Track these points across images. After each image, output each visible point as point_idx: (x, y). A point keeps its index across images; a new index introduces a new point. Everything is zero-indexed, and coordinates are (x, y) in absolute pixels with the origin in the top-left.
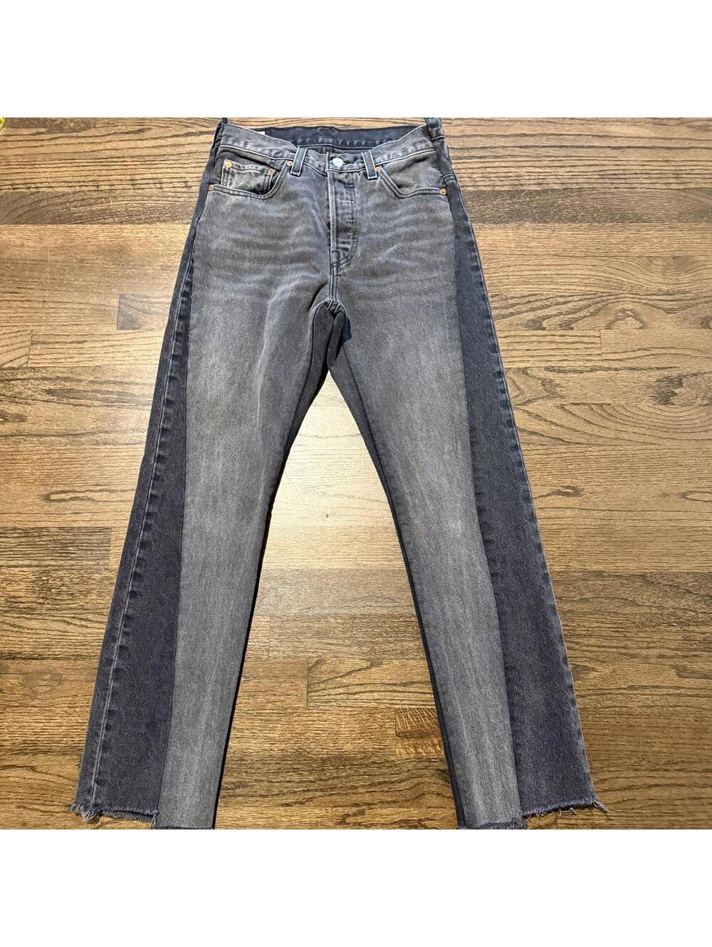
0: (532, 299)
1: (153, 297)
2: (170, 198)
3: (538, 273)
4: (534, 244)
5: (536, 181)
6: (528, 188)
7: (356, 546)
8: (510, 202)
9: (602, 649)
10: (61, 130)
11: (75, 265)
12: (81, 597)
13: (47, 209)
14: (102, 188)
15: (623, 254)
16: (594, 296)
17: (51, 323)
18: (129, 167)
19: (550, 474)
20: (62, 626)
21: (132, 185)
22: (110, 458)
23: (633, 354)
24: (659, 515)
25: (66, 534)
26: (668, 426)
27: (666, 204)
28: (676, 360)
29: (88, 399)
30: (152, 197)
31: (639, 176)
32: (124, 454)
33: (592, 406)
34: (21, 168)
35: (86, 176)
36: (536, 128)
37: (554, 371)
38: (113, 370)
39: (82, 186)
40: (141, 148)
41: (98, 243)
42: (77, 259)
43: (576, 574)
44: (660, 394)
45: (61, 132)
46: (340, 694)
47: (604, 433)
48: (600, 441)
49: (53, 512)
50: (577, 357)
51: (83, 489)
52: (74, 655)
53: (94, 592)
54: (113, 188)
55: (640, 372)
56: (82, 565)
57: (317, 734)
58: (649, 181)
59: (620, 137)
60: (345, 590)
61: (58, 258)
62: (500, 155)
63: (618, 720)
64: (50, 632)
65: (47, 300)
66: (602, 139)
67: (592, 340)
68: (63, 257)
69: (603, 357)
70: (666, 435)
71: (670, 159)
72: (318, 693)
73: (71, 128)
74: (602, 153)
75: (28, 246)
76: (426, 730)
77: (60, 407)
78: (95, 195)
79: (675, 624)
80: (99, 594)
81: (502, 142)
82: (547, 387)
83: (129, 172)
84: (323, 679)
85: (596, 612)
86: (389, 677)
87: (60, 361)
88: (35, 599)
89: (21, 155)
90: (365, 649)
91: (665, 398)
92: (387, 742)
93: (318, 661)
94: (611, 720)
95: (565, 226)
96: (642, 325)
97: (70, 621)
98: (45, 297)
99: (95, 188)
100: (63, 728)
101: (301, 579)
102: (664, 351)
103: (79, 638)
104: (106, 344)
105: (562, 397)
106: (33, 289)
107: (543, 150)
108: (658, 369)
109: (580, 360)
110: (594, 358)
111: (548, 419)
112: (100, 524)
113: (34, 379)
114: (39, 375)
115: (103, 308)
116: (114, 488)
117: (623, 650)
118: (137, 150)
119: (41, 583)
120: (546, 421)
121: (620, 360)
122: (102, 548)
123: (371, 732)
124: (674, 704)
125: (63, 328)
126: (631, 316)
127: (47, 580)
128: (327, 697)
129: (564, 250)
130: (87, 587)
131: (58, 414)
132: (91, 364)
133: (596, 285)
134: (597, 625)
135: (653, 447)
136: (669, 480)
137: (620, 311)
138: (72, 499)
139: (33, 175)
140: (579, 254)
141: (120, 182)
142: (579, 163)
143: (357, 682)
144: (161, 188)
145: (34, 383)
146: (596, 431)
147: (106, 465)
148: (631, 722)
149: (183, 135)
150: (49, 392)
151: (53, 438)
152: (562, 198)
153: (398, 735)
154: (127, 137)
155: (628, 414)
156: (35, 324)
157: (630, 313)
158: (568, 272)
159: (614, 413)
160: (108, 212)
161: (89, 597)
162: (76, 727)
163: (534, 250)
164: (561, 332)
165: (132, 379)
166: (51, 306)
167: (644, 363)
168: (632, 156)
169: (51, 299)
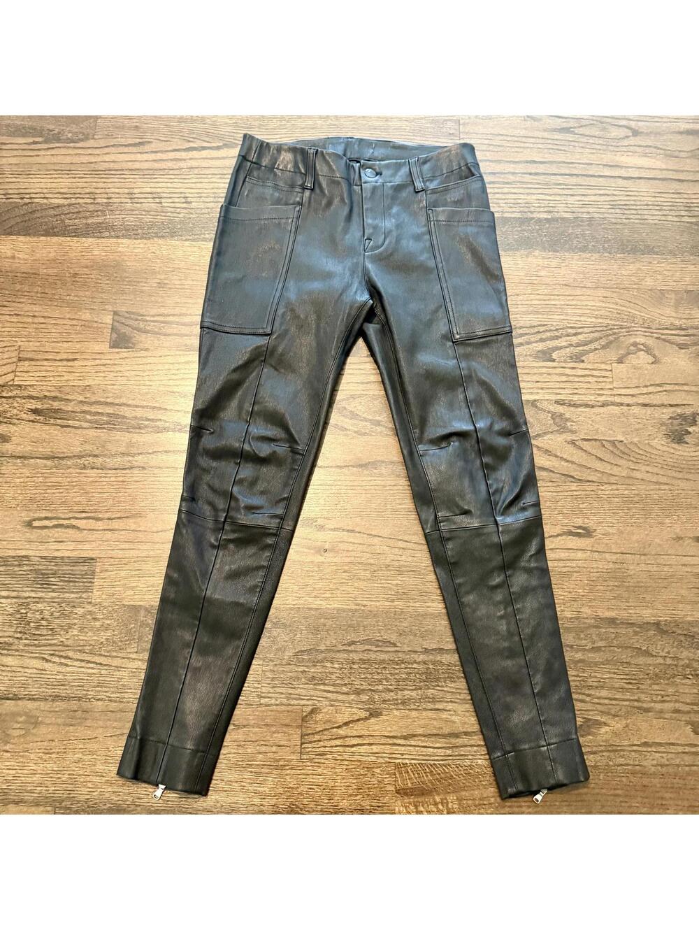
0: (541, 329)
1: (148, 316)
2: (169, 214)
3: (547, 302)
4: (543, 273)
5: (546, 209)
6: (538, 216)
7: (356, 585)
8: (520, 229)
9: (614, 702)
10: (58, 140)
11: (69, 279)
12: (62, 633)
13: (40, 220)
14: (99, 201)
15: (634, 286)
16: (605, 329)
17: (40, 339)
18: (127, 180)
19: (561, 512)
20: (40, 664)
21: (131, 198)
22: (97, 484)
23: (645, 390)
24: (673, 560)
25: (48, 563)
26: (682, 466)
27: (677, 238)
28: (690, 396)
29: (78, 420)
30: (150, 211)
31: (651, 207)
32: (113, 479)
33: (604, 442)
34: (16, 178)
35: (83, 188)
36: (546, 156)
37: (564, 404)
38: (104, 390)
39: (76, 198)
40: (142, 161)
41: (93, 257)
42: (70, 273)
43: (587, 621)
44: (673, 432)
45: (58, 143)
46: (336, 746)
47: (616, 471)
48: (613, 480)
49: (35, 540)
50: (589, 390)
51: (67, 516)
52: (52, 696)
53: (76, 627)
54: (111, 201)
55: (653, 408)
56: (64, 598)
57: (310, 788)
58: (660, 213)
59: (632, 167)
60: (344, 632)
61: (51, 272)
62: (509, 181)
63: (633, 779)
64: (26, 670)
65: (36, 314)
66: (612, 168)
67: (604, 373)
68: (55, 271)
69: (615, 392)
70: (680, 476)
71: (682, 191)
72: (313, 745)
73: (69, 139)
74: (612, 182)
75: (19, 258)
76: (427, 786)
77: (47, 427)
78: (91, 208)
79: (691, 677)
80: (81, 630)
81: (511, 168)
82: (557, 420)
83: (127, 185)
84: (318, 730)
85: (607, 662)
86: (389, 729)
87: (48, 379)
88: (12, 633)
89: (16, 164)
90: (364, 697)
91: (678, 437)
92: (386, 800)
93: (312, 710)
94: (624, 779)
95: (576, 256)
96: (654, 359)
97: (49, 658)
98: (36, 311)
99: (92, 201)
100: (37, 776)
101: (296, 619)
102: (677, 387)
103: (58, 677)
104: (97, 362)
105: (573, 432)
106: (23, 303)
107: (552, 177)
108: (671, 406)
109: (591, 394)
110: (605, 392)
111: (558, 454)
112: (85, 554)
113: (20, 397)
114: (25, 393)
115: (95, 325)
116: (100, 516)
117: (636, 704)
118: (138, 163)
119: (19, 616)
120: (556, 456)
121: (633, 396)
122: (85, 580)
123: (369, 788)
124: (691, 763)
125: (53, 344)
126: (643, 350)
127: (26, 613)
128: (322, 749)
129: (575, 280)
130: (69, 621)
131: (44, 435)
132: (81, 383)
133: (607, 317)
134: (609, 676)
135: (666, 487)
136: (682, 523)
137: (632, 345)
138: (56, 526)
139: (27, 185)
140: (590, 285)
141: (117, 196)
142: (589, 192)
143: (355, 733)
144: (161, 203)
145: (20, 401)
146: (608, 468)
147: (94, 491)
148: (645, 781)
149: (185, 150)
150: (35, 411)
151: (38, 460)
152: (572, 227)
153: (398, 792)
154: (126, 150)
155: (641, 452)
156: (24, 339)
157: (642, 347)
158: (579, 303)
159: (626, 451)
160: (104, 225)
161: (70, 633)
162: (51, 775)
163: (543, 279)
164: (572, 365)
165: (123, 400)
166: (42, 322)
167: (656, 399)
168: (643, 186)
169: (41, 314)
